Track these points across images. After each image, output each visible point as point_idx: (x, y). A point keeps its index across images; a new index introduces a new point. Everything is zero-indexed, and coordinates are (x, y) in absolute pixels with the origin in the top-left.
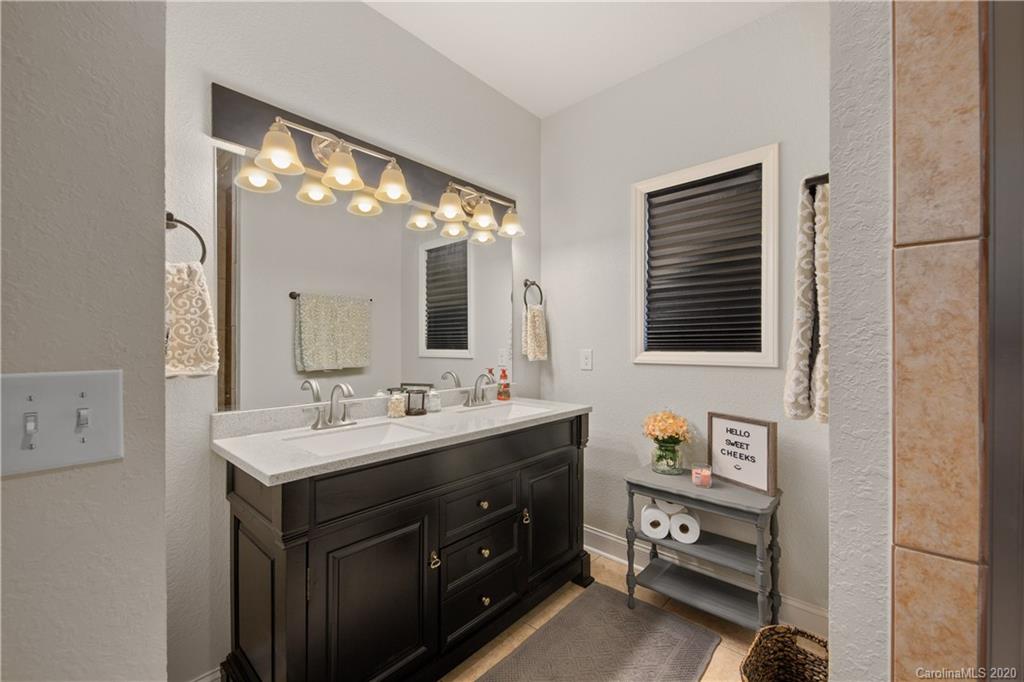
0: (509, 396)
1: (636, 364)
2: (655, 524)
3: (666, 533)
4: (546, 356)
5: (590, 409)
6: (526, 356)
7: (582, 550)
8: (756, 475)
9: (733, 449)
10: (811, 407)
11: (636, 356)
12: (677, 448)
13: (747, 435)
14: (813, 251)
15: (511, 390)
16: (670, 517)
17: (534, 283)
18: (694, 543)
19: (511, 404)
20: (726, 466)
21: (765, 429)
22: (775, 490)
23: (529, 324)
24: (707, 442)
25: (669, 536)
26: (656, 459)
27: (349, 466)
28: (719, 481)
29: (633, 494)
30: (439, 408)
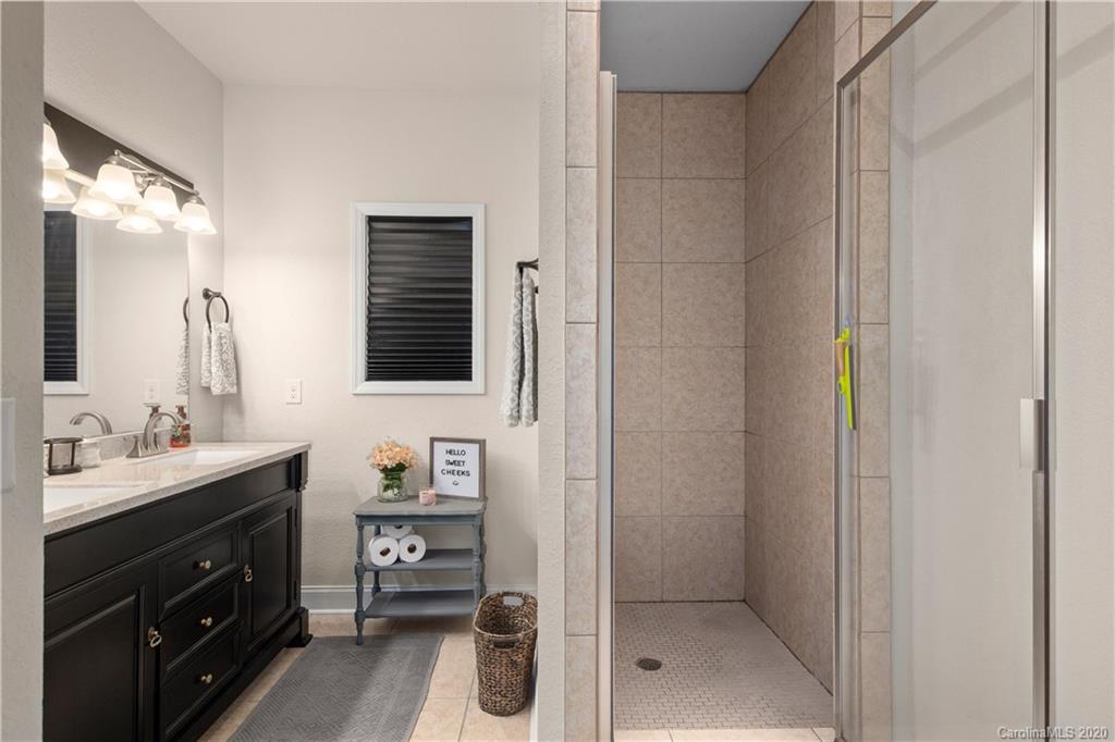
0: (189, 441)
1: (355, 395)
2: (385, 553)
3: (396, 558)
4: (235, 387)
5: (309, 446)
6: (208, 389)
7: (300, 608)
8: (469, 487)
9: (451, 467)
10: (519, 418)
11: (356, 386)
12: (403, 475)
13: (463, 453)
14: (521, 311)
15: (192, 433)
16: (398, 540)
17: (218, 295)
18: (421, 560)
19: (197, 450)
20: (446, 484)
21: (477, 446)
22: (484, 497)
23: (214, 348)
24: (428, 467)
25: (398, 560)
26: (382, 489)
27: (65, 527)
28: (442, 498)
29: (363, 527)
30: (99, 461)
